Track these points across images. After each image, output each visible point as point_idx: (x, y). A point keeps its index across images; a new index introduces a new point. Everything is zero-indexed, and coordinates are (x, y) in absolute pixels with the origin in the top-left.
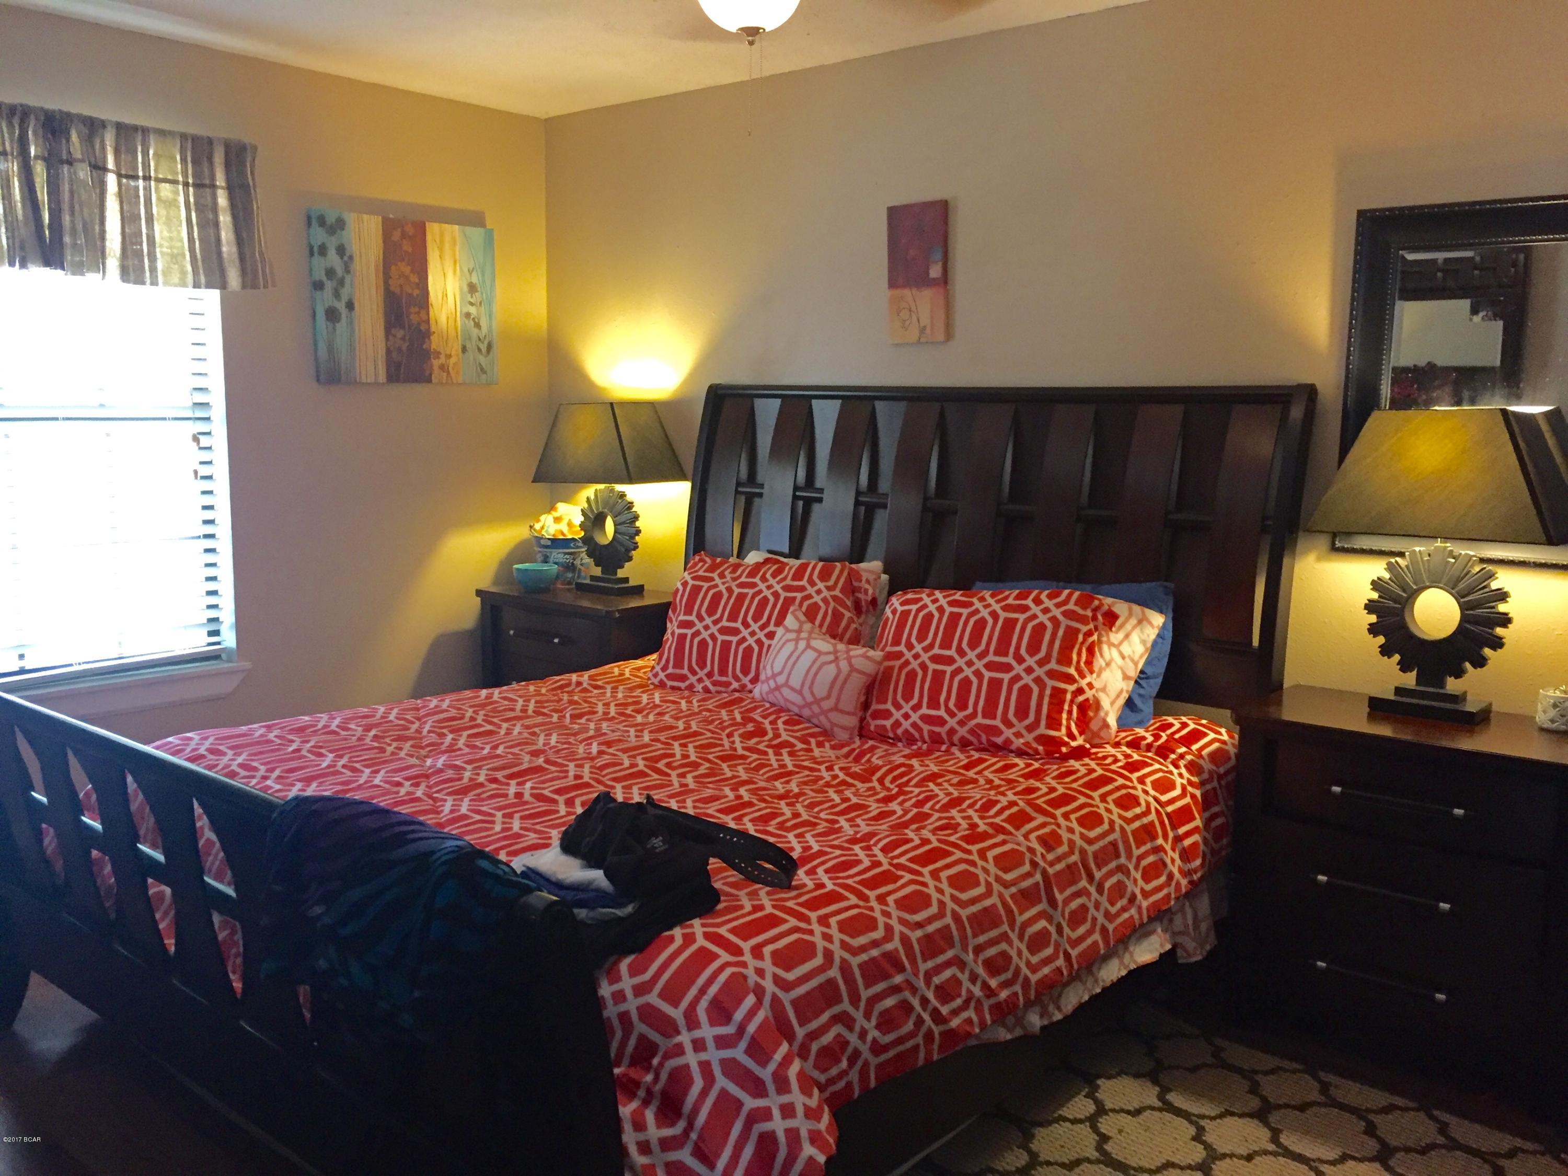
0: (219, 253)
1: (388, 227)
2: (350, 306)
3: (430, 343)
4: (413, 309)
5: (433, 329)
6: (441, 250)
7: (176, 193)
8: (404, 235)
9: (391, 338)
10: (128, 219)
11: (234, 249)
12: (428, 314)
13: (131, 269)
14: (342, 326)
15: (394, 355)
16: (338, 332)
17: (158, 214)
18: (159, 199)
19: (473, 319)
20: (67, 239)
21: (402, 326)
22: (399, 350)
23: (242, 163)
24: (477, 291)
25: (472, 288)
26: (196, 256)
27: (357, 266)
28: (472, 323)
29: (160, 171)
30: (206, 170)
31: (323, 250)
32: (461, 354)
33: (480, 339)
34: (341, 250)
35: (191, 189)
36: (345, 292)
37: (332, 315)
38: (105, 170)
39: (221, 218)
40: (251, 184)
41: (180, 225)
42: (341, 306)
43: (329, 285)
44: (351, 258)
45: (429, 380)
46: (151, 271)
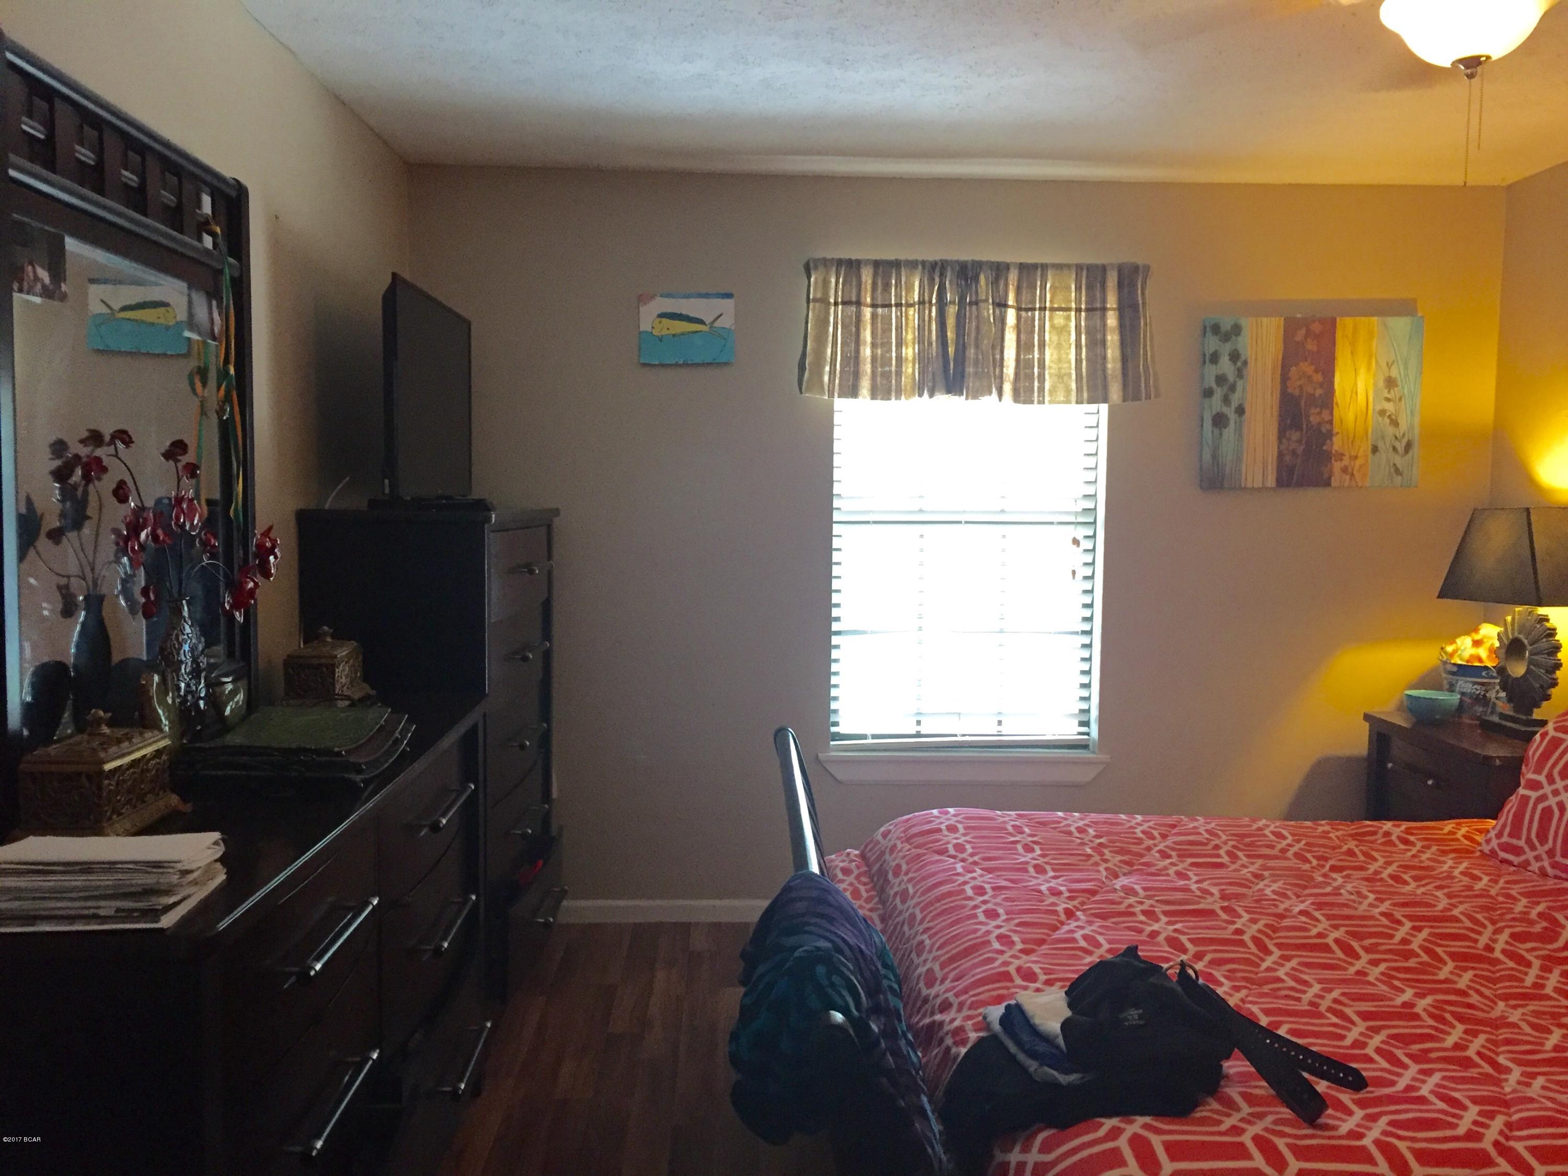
0: (1104, 369)
1: (1291, 326)
2: (1240, 411)
3: (1332, 444)
4: (1314, 411)
5: (1336, 429)
6: (1353, 344)
7: (1068, 318)
8: (1308, 333)
9: (1284, 441)
10: (1023, 346)
11: (1119, 365)
12: (1332, 414)
13: (1022, 391)
14: (1229, 432)
15: (1288, 458)
16: (1225, 437)
17: (1050, 339)
18: (1053, 326)
19: (1389, 416)
20: (970, 370)
21: (1299, 428)
22: (1294, 453)
23: (1133, 285)
24: (1396, 386)
25: (1390, 383)
26: (1081, 375)
27: (1250, 370)
28: (1388, 421)
29: (1055, 301)
30: (1098, 295)
31: (1215, 358)
32: (1370, 454)
33: (1396, 438)
34: (1235, 356)
35: (1083, 314)
36: (1235, 399)
37: (1219, 421)
38: (1006, 306)
39: (1109, 338)
40: (1140, 302)
41: (1070, 348)
42: (1230, 413)
43: (1219, 393)
44: (1245, 363)
45: (1328, 484)
46: (1039, 392)
